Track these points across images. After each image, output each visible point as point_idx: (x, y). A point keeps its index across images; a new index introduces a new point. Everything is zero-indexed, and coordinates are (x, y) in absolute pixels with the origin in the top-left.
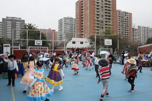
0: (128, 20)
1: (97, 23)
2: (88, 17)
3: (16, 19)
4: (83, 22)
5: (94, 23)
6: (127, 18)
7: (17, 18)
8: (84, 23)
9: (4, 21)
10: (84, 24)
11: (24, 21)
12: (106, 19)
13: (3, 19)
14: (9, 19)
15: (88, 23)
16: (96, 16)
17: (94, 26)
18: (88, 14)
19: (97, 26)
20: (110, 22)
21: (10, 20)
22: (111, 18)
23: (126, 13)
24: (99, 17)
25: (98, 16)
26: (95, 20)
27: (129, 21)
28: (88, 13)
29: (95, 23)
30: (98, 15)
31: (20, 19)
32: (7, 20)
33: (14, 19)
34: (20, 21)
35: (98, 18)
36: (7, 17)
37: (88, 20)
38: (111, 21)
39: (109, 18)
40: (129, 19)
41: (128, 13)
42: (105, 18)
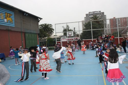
3: (96, 12)
7: (98, 12)
9: (87, 16)
11: (103, 13)
13: (87, 15)
14: (91, 13)
21: (92, 15)
31: (100, 11)
32: (90, 15)
33: (95, 13)
34: (100, 14)
36: (89, 13)
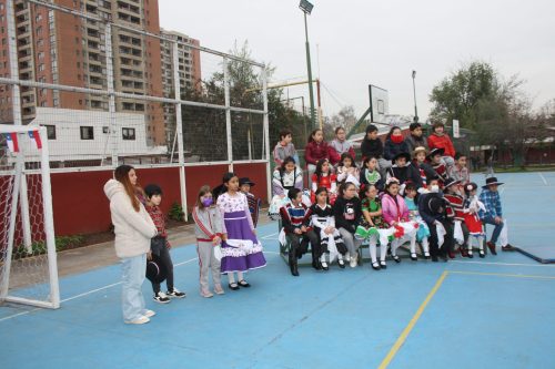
0: (187, 62)
1: (91, 66)
2: (54, 39)
4: (30, 59)
5: (79, 64)
6: (186, 55)
8: (31, 63)
10: (31, 68)
12: (126, 50)
15: (55, 64)
16: (86, 36)
17: (79, 76)
18: (52, 26)
19: (91, 77)
20: (137, 63)
22: (141, 48)
23: (180, 38)
24: (96, 40)
25: (92, 39)
26: (84, 52)
27: (190, 66)
28: (52, 20)
29: (85, 64)
30: (92, 32)
35: (93, 44)
37: (55, 51)
38: (141, 58)
39: (136, 47)
40: (190, 59)
41: (186, 40)
42: (121, 47)
